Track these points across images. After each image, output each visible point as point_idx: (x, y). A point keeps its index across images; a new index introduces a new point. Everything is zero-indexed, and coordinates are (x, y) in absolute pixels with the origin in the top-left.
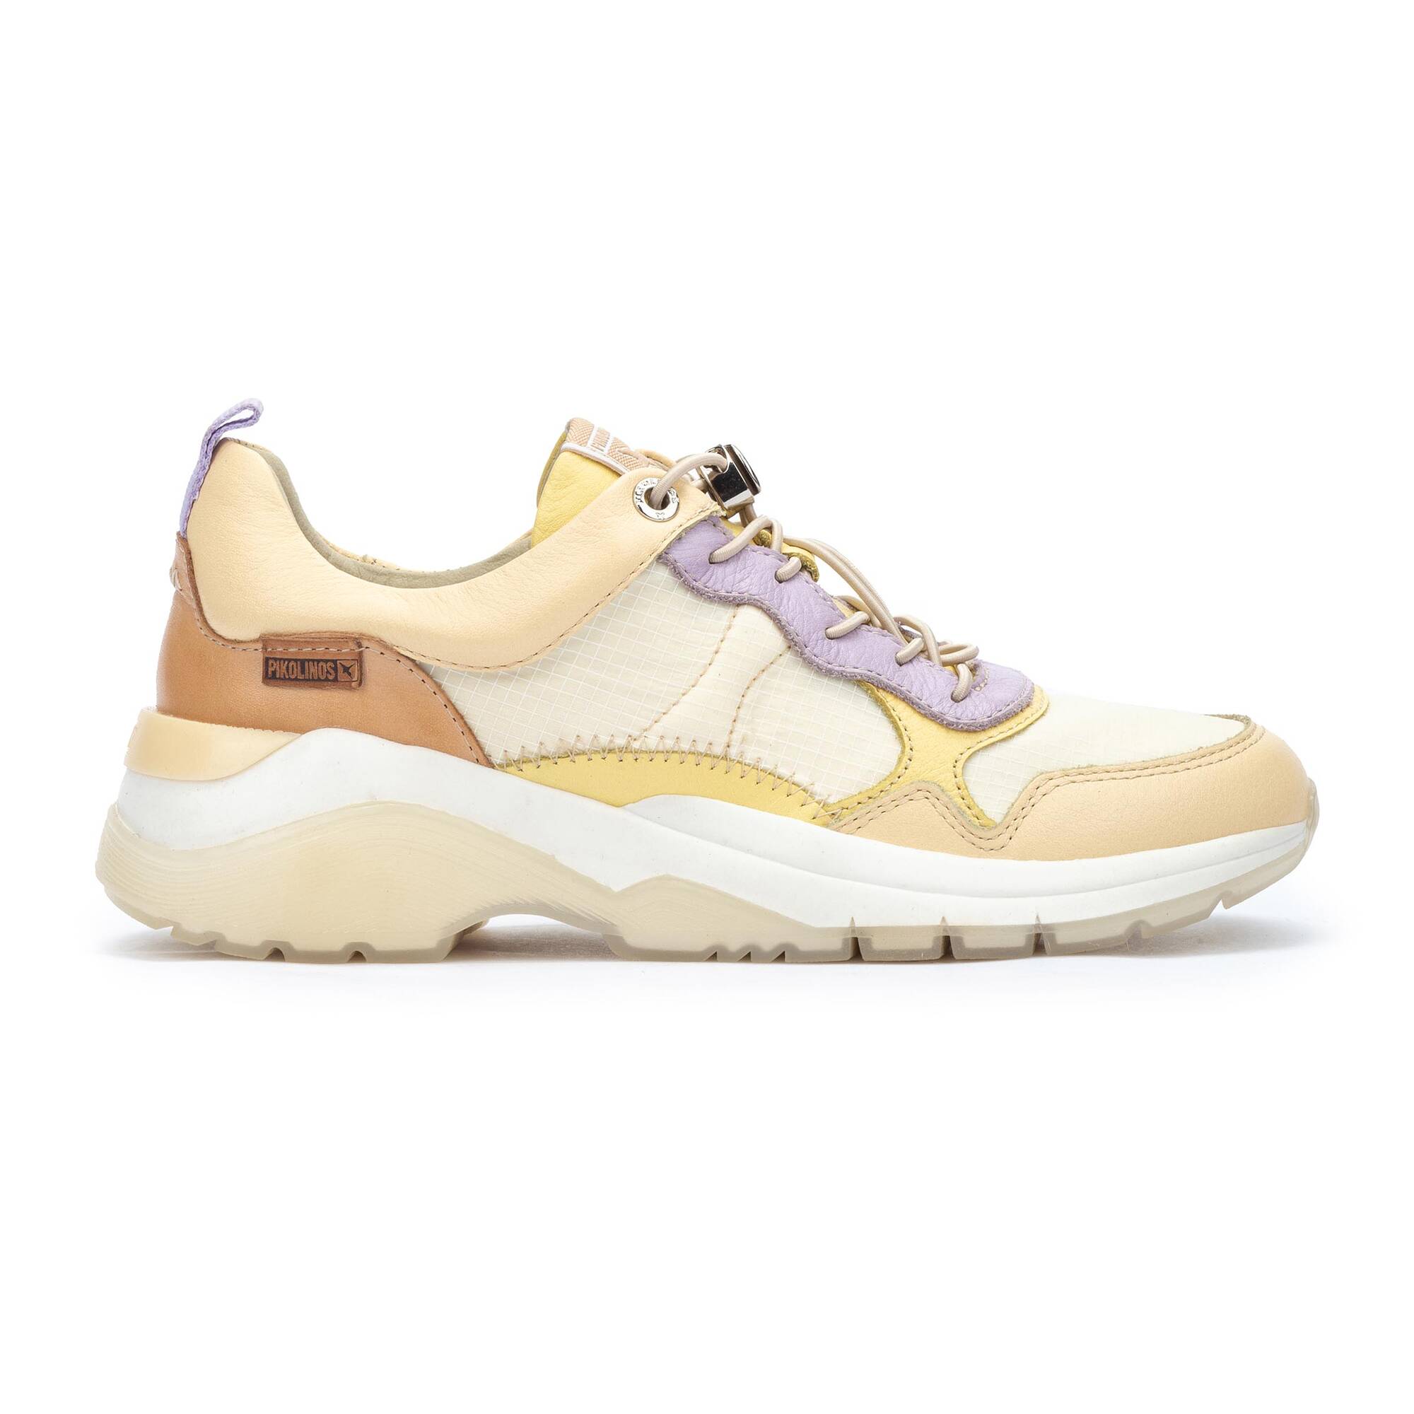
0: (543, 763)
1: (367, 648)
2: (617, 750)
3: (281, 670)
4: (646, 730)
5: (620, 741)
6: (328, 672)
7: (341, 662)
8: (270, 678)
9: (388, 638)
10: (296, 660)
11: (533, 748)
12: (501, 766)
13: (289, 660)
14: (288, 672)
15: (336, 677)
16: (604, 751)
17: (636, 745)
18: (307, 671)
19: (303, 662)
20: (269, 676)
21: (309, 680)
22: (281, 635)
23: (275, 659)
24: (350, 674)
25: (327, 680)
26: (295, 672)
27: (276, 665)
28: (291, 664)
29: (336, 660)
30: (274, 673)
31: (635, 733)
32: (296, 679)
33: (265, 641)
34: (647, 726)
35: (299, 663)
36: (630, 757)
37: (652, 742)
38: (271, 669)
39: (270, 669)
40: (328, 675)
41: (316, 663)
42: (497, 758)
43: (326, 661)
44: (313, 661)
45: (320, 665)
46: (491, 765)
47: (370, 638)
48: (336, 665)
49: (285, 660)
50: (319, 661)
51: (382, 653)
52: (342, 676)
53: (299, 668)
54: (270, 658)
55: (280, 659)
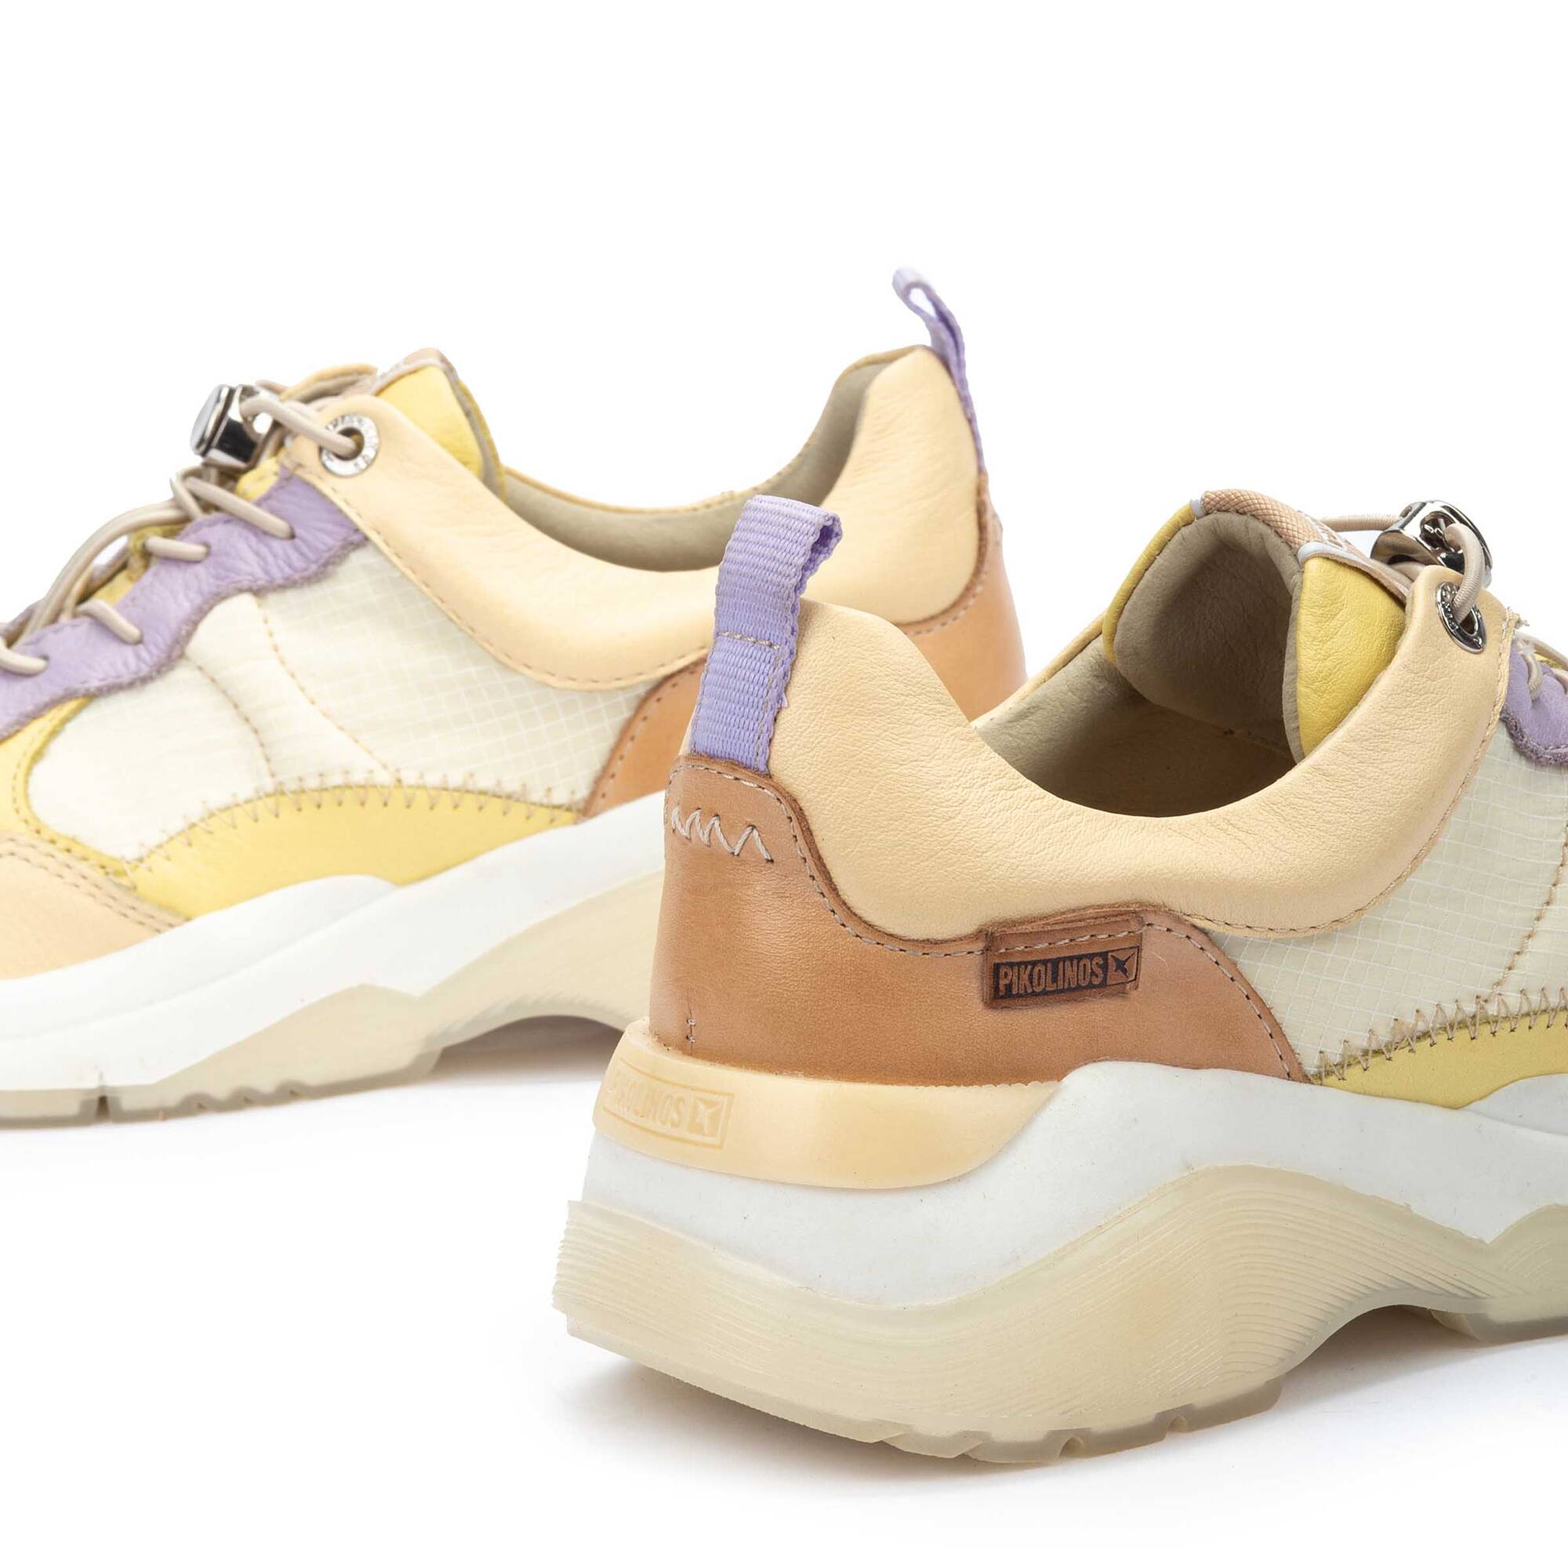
0: (1373, 1061)
1: (1149, 925)
2: (1469, 1024)
3: (1019, 980)
4: (1498, 984)
5: (1470, 1008)
6: (1093, 973)
7: (1114, 954)
8: (1002, 997)
9: (1178, 904)
10: (1045, 962)
11: (1361, 1041)
12: (1319, 1076)
13: (1034, 964)
14: (1031, 983)
15: (1105, 979)
16: (1452, 1027)
17: (1492, 1009)
18: (1061, 977)
19: (1055, 962)
20: (1001, 994)
21: (1062, 991)
22: (1014, 923)
23: (1011, 965)
24: (1125, 971)
25: (1091, 986)
26: (1043, 981)
27: (1013, 975)
28: (1036, 970)
29: (1107, 952)
30: (1009, 987)
31: (1485, 991)
32: (1045, 993)
33: (990, 937)
34: (1498, 976)
35: (1049, 965)
36: (1486, 1030)
37: (1514, 1002)
38: (1003, 982)
39: (1000, 982)
40: (1094, 978)
41: (1075, 962)
42: (1311, 1065)
43: (1091, 956)
44: (1071, 959)
45: (1081, 964)
46: (1306, 1079)
47: (1156, 909)
48: (1106, 960)
49: (1026, 964)
50: (1080, 958)
51: (1168, 930)
52: (1114, 976)
53: (1049, 973)
54: (1002, 964)
55: (1019, 964)
